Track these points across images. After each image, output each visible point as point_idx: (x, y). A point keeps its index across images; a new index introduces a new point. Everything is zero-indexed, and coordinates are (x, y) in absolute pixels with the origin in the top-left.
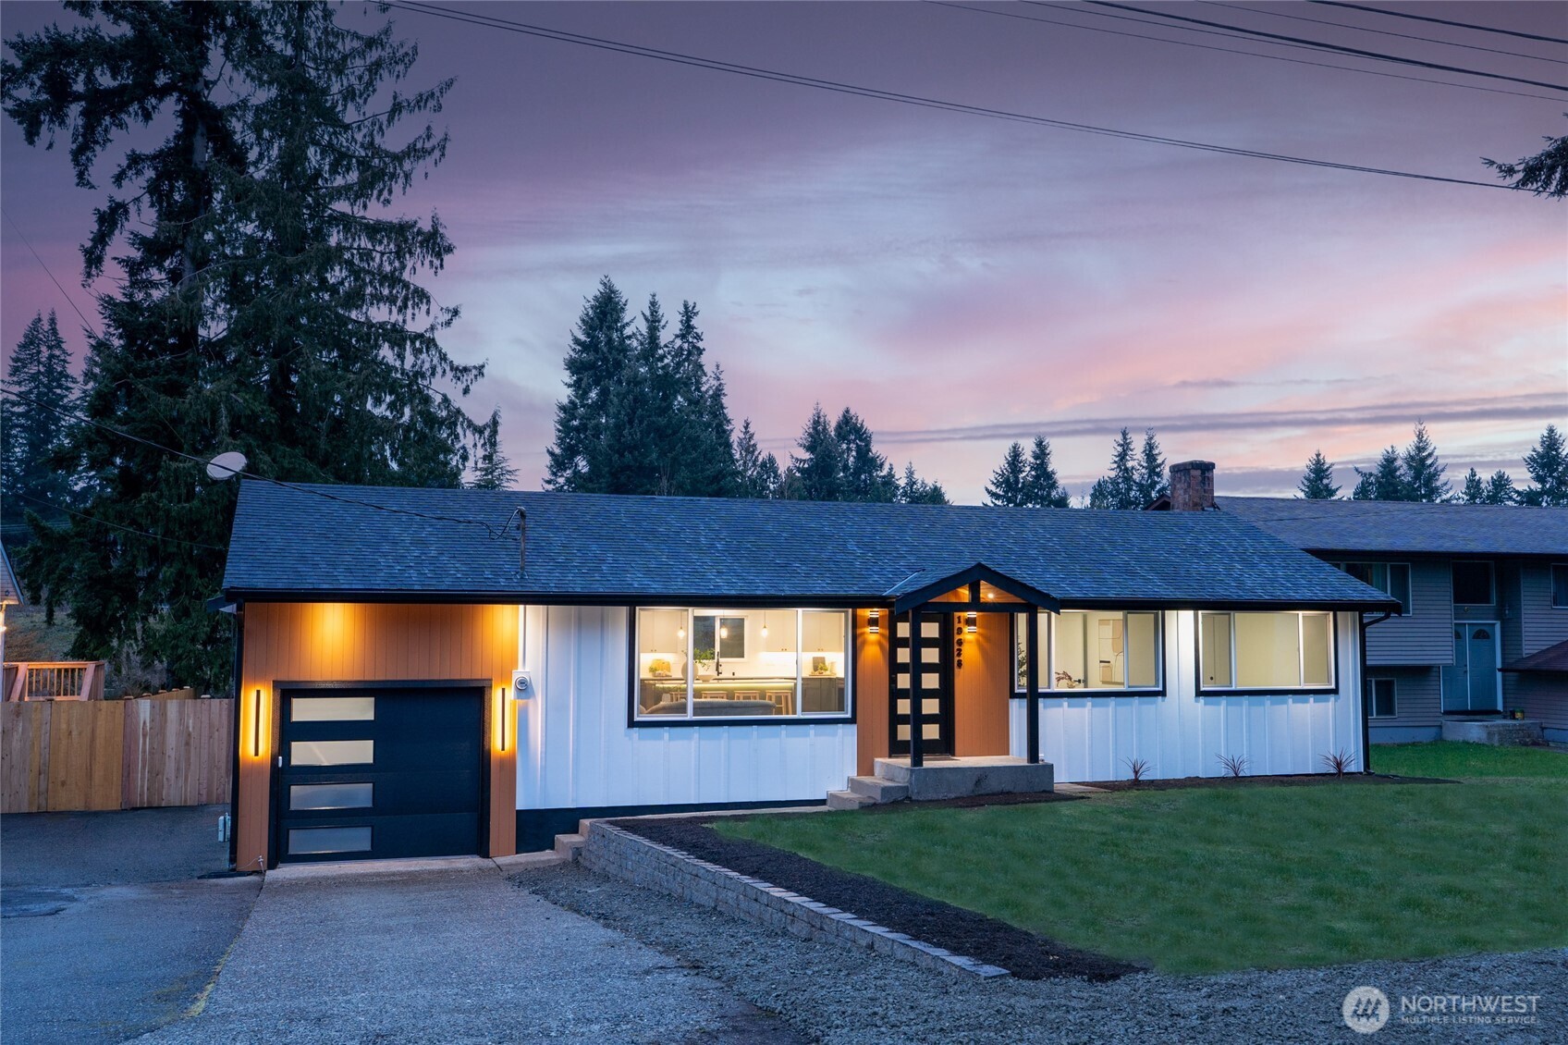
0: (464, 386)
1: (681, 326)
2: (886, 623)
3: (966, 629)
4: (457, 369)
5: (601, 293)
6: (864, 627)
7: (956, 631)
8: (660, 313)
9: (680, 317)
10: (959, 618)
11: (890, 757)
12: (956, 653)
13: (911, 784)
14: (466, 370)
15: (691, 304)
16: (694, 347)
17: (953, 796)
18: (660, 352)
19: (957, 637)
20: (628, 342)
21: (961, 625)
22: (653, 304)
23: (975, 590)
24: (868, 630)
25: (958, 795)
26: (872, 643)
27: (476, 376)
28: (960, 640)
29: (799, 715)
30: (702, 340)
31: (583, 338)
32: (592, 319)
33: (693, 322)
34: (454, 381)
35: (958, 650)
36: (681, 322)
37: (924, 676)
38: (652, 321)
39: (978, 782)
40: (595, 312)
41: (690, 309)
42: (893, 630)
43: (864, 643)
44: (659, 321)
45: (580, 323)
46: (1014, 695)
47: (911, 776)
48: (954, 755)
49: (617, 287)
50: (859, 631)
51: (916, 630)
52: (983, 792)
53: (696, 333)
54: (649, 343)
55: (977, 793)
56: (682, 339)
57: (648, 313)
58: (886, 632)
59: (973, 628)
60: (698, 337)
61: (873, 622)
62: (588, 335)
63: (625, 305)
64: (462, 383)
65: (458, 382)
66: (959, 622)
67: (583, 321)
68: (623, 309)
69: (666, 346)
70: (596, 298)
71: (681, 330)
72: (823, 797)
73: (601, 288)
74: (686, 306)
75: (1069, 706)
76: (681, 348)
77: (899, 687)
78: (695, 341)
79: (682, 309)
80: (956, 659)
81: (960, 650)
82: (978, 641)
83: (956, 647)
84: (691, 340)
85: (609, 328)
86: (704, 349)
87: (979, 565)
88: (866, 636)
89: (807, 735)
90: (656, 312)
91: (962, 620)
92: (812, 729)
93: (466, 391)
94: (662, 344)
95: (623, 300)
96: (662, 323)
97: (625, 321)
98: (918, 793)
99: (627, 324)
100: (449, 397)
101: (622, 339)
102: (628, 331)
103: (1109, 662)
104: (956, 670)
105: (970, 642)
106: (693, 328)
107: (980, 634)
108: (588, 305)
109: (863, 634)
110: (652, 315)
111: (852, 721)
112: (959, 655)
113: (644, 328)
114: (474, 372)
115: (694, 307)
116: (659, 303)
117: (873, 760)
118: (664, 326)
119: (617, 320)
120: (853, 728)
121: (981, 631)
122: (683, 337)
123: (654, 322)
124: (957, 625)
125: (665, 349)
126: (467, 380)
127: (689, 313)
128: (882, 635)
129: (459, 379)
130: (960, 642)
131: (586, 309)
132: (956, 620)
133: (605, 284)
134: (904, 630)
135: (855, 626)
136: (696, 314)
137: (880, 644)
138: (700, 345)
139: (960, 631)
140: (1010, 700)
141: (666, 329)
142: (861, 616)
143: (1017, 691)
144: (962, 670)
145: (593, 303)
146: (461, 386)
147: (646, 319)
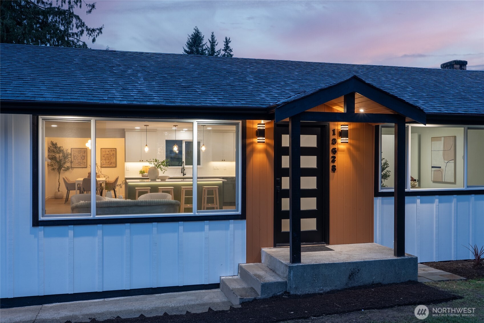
0: (93, 38)
1: (224, 46)
2: (272, 134)
3: (340, 140)
4: (89, 30)
5: (194, 33)
6: (253, 138)
7: (331, 142)
8: (215, 39)
9: (224, 43)
10: (334, 131)
11: (275, 246)
12: (331, 160)
13: (289, 280)
14: (93, 30)
15: (228, 38)
16: (230, 54)
17: (328, 289)
18: (215, 54)
19: (332, 147)
20: (204, 51)
21: (335, 137)
22: (213, 36)
23: (350, 104)
24: (256, 140)
25: (333, 288)
26: (260, 151)
27: (98, 33)
28: (334, 149)
29: (195, 213)
30: (232, 51)
31: (187, 50)
32: (191, 43)
33: (229, 45)
34: (88, 36)
35: (332, 157)
36: (225, 45)
37: (302, 179)
38: (212, 43)
39: (351, 276)
40: (192, 40)
41: (228, 40)
42: (278, 141)
43: (253, 151)
44: (215, 43)
45: (187, 44)
46: (378, 194)
47: (290, 272)
48: (328, 243)
49: (200, 31)
50: (248, 141)
51: (295, 141)
52: (355, 284)
53: (230, 49)
54: (211, 51)
55: (350, 286)
56: (225, 51)
57: (211, 40)
58: (272, 142)
59: (345, 139)
60: (231, 50)
61: (261, 133)
62: (189, 48)
63: (203, 38)
64: (92, 36)
65: (90, 36)
66: (334, 134)
67: (188, 43)
68: (202, 39)
69: (217, 52)
70: (192, 35)
71: (224, 48)
72: (217, 281)
73: (194, 31)
74: (226, 39)
75: (421, 202)
76: (224, 55)
77: (283, 188)
78: (230, 52)
79: (225, 40)
80: (331, 164)
81: (334, 157)
82: (349, 150)
83: (331, 155)
84: (228, 52)
85: (197, 46)
86: (233, 55)
87: (355, 77)
88: (254, 145)
89: (203, 230)
90: (214, 39)
91: (336, 133)
92: (207, 225)
93: (94, 40)
94: (216, 51)
95: (202, 36)
96: (216, 43)
97: (203, 44)
98: (296, 288)
99: (204, 45)
100: (86, 43)
101: (202, 50)
102: (204, 48)
103: (440, 167)
104: (331, 173)
105: (343, 151)
106: (229, 47)
107: (350, 144)
108: (189, 38)
109: (252, 143)
110: (212, 40)
111: (242, 217)
112: (333, 161)
113: (209, 45)
114: (97, 31)
115: (229, 39)
116: (215, 36)
117: (261, 250)
118: (217, 44)
119: (200, 43)
120: (243, 223)
121: (352, 142)
122: (225, 50)
123: (213, 43)
124: (332, 137)
125: (217, 53)
126: (94, 35)
127: (227, 42)
128: (268, 144)
129: (90, 35)
130: (335, 151)
131: (188, 39)
132: (331, 133)
133: (196, 30)
134: (286, 141)
135: (244, 136)
136: (230, 42)
137: (266, 152)
138: (232, 53)
139: (334, 142)
140: (375, 198)
141: (217, 45)
142: (250, 128)
143: (380, 190)
144: (336, 174)
145: (191, 37)
146: (91, 38)
147: (210, 42)
